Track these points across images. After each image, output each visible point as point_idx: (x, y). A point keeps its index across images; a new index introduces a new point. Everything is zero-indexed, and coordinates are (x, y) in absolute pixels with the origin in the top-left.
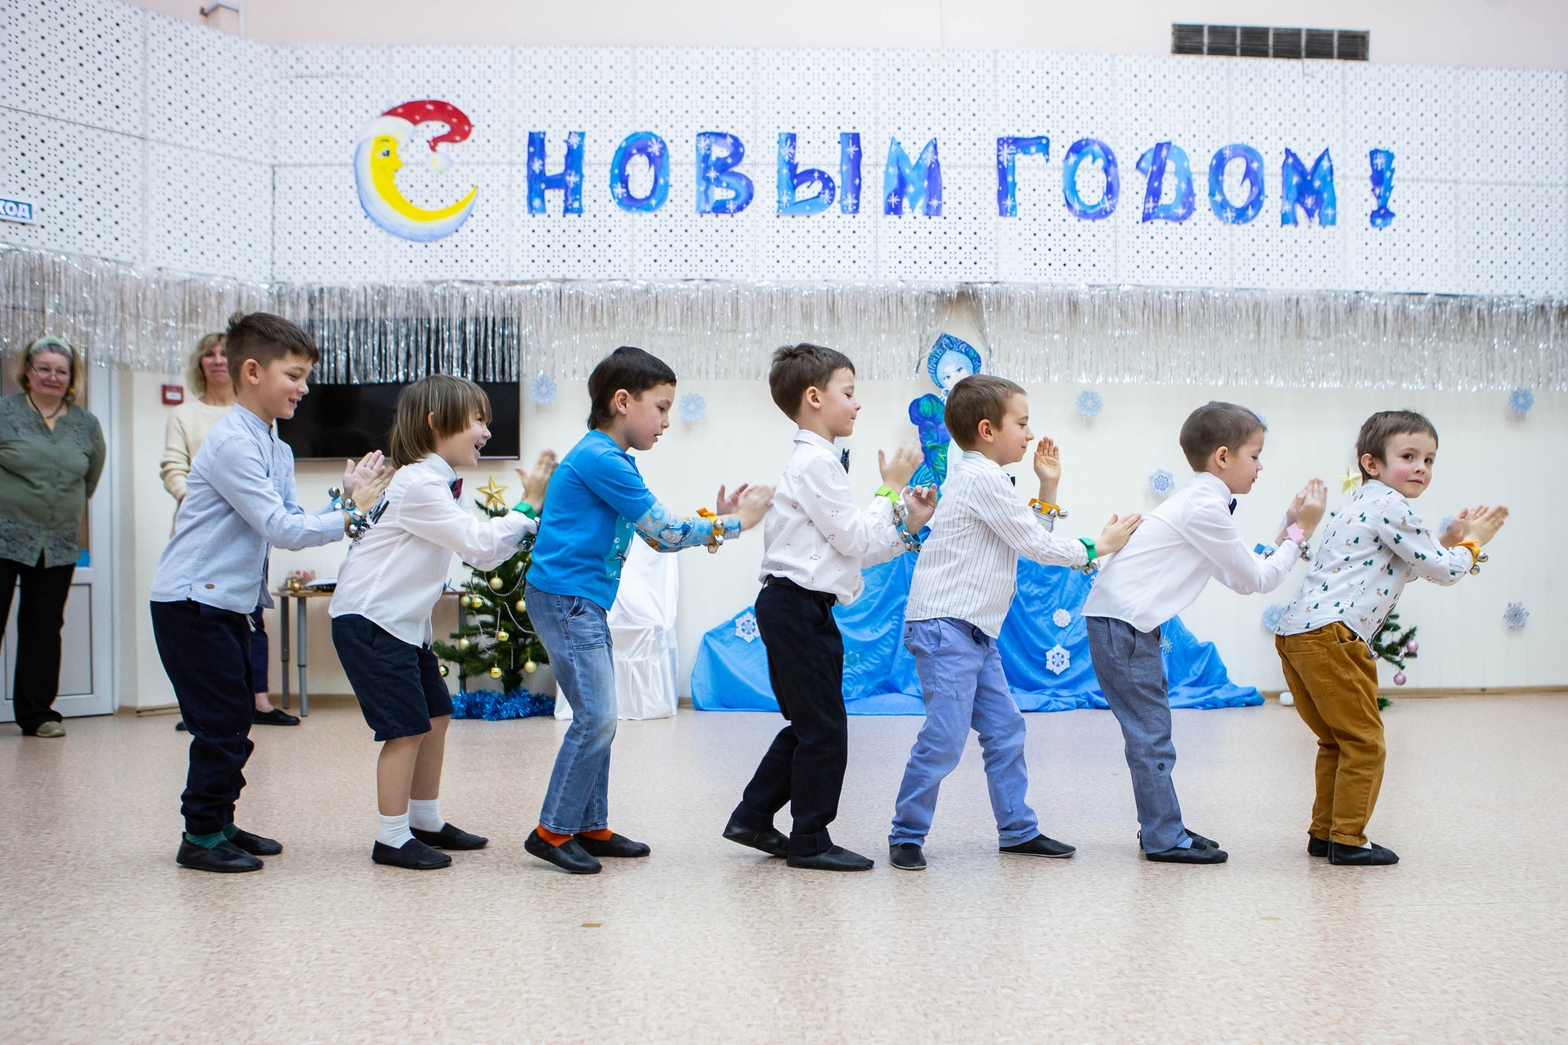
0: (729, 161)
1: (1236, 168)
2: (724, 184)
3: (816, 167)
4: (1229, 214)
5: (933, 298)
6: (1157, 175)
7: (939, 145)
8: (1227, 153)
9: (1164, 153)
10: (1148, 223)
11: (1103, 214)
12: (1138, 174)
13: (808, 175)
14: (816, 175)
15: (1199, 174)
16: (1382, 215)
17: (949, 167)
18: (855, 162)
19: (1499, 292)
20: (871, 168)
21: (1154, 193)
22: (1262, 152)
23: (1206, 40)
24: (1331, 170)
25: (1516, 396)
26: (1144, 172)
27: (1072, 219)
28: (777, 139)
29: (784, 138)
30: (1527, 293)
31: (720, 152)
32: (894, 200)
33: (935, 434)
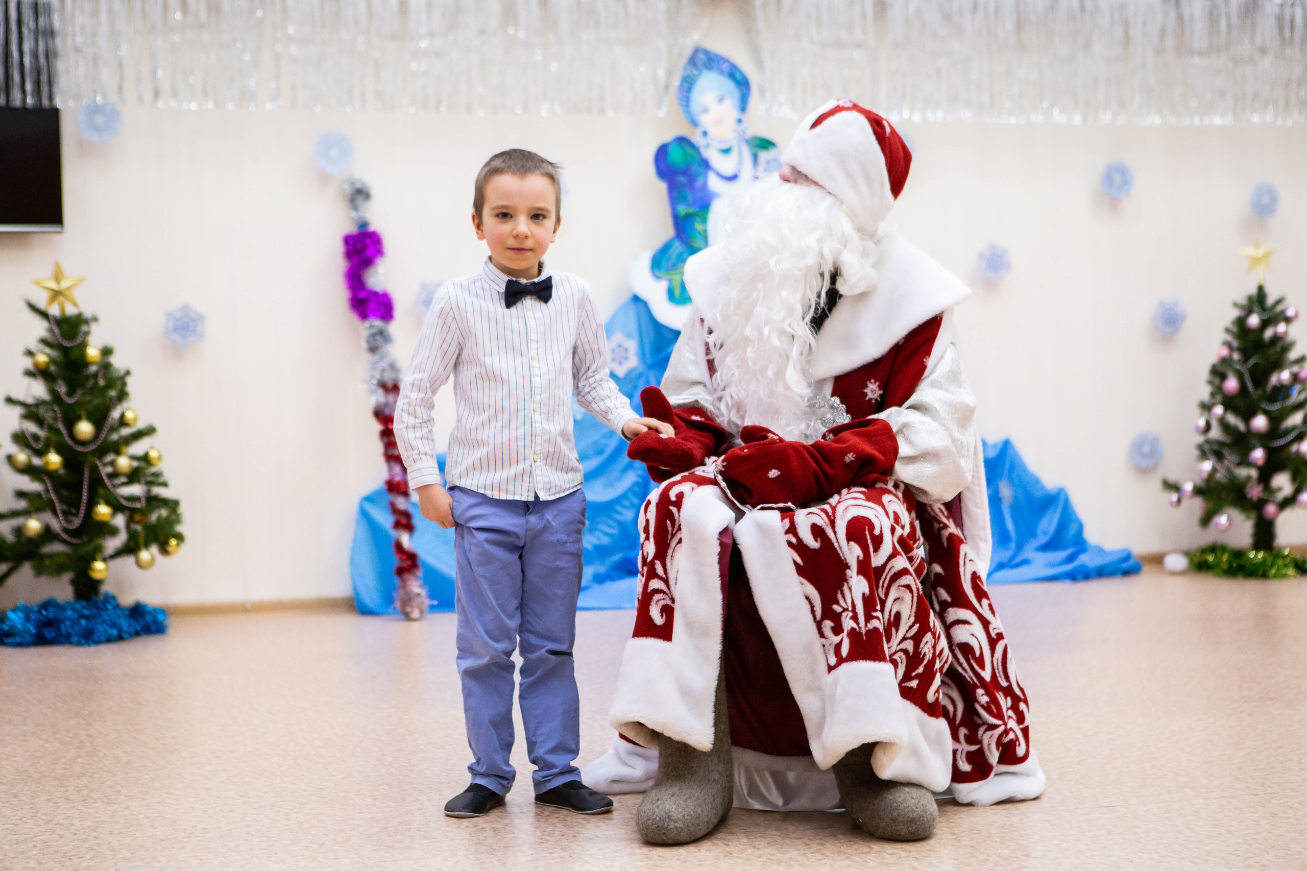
33: (689, 196)
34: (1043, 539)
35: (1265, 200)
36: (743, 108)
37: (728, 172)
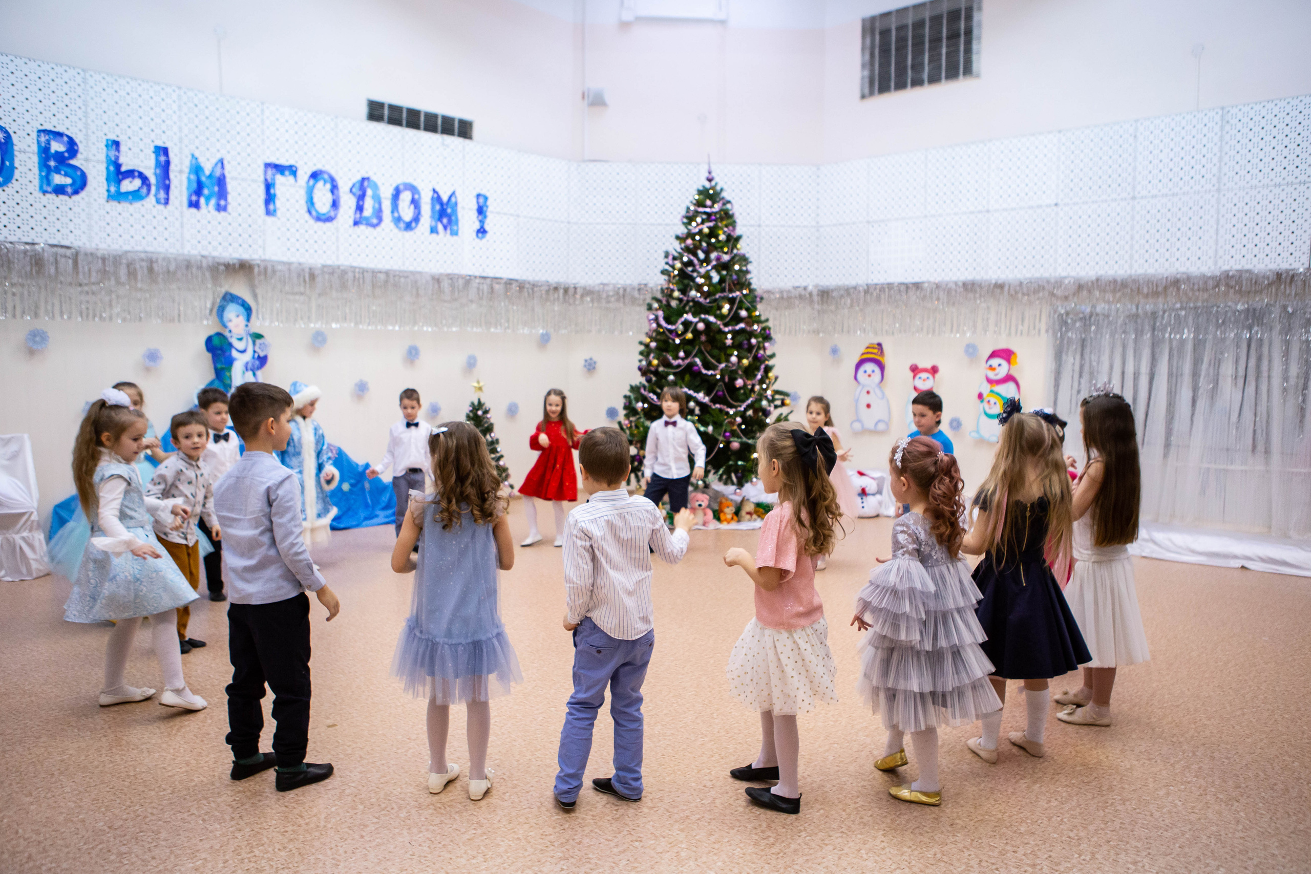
0: (66, 155)
1: (406, 197)
2: (63, 173)
3: (136, 168)
4: (402, 225)
5: (222, 268)
6: (361, 198)
7: (225, 162)
8: (401, 187)
9: (366, 183)
10: (356, 227)
11: (329, 219)
12: (351, 196)
13: (130, 174)
14: (136, 174)
15: (386, 198)
16: (482, 231)
17: (232, 178)
18: (165, 168)
19: (537, 279)
20: (178, 174)
21: (360, 208)
22: (420, 188)
23: (386, 112)
24: (456, 204)
25: (543, 335)
26: (354, 194)
27: (311, 221)
28: (105, 143)
29: (110, 143)
30: (550, 280)
31: (57, 147)
32: (194, 198)
33: (223, 359)
34: (383, 505)
35: (472, 361)
36: (248, 320)
37: (241, 347)
